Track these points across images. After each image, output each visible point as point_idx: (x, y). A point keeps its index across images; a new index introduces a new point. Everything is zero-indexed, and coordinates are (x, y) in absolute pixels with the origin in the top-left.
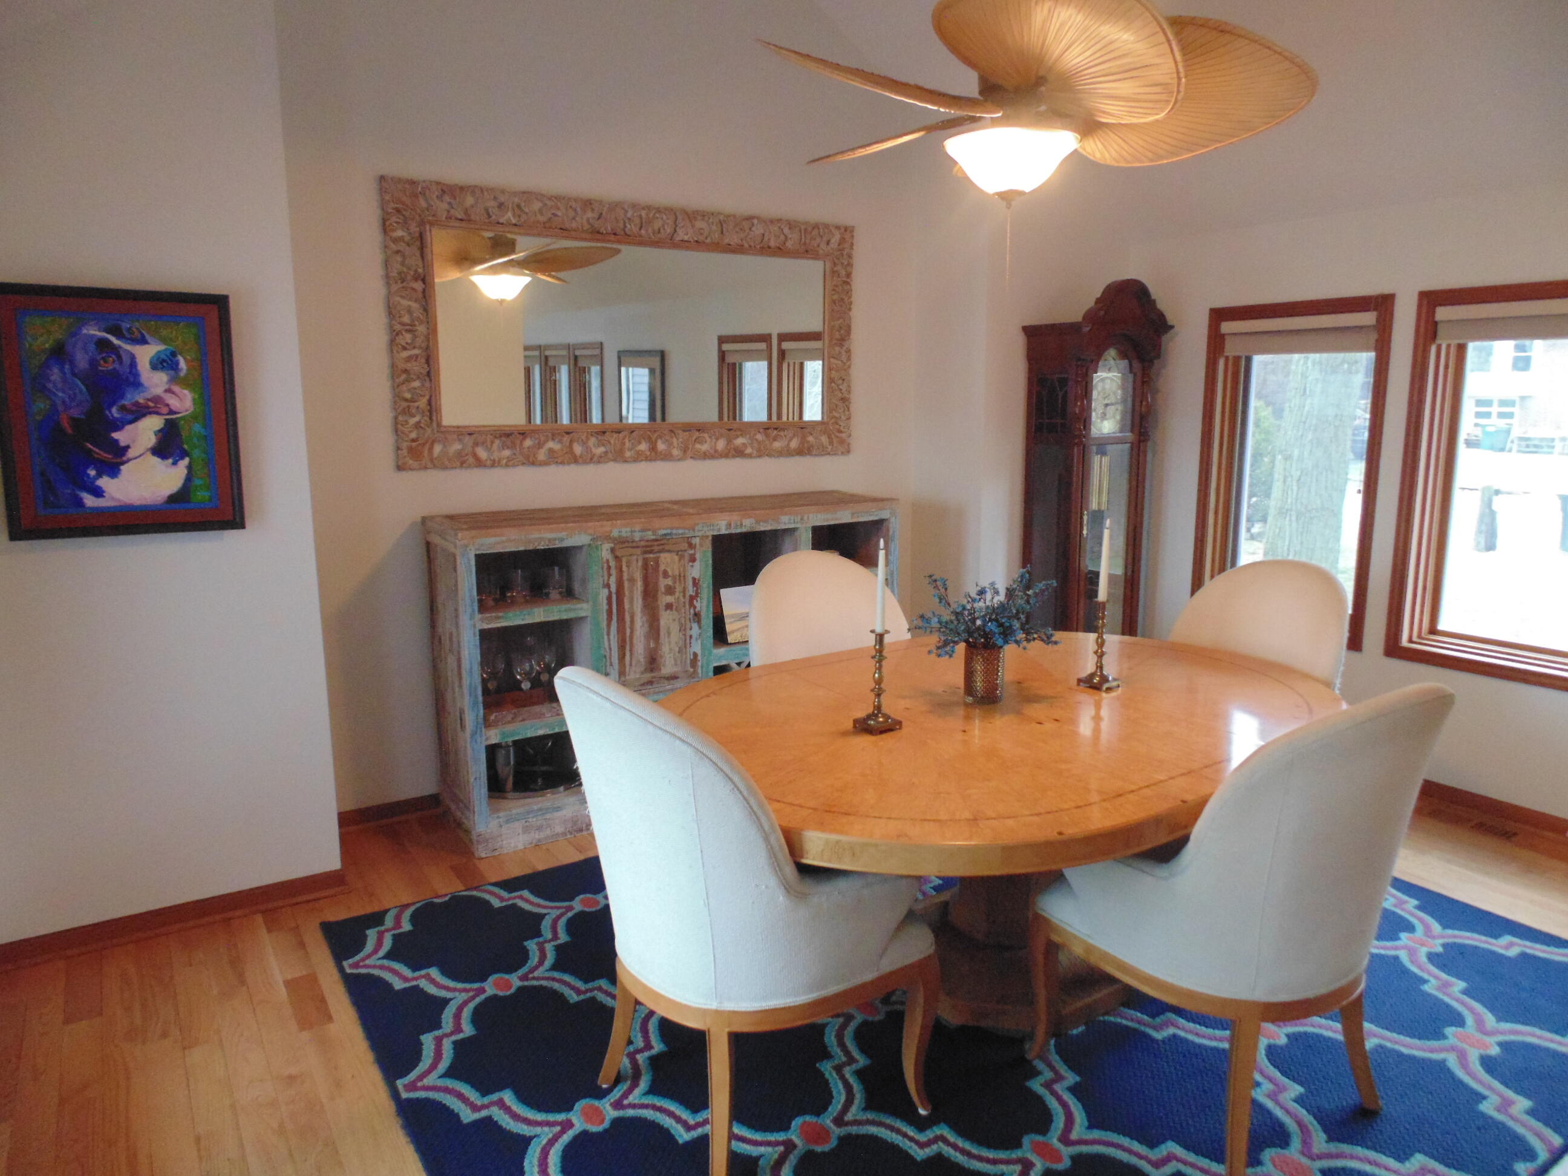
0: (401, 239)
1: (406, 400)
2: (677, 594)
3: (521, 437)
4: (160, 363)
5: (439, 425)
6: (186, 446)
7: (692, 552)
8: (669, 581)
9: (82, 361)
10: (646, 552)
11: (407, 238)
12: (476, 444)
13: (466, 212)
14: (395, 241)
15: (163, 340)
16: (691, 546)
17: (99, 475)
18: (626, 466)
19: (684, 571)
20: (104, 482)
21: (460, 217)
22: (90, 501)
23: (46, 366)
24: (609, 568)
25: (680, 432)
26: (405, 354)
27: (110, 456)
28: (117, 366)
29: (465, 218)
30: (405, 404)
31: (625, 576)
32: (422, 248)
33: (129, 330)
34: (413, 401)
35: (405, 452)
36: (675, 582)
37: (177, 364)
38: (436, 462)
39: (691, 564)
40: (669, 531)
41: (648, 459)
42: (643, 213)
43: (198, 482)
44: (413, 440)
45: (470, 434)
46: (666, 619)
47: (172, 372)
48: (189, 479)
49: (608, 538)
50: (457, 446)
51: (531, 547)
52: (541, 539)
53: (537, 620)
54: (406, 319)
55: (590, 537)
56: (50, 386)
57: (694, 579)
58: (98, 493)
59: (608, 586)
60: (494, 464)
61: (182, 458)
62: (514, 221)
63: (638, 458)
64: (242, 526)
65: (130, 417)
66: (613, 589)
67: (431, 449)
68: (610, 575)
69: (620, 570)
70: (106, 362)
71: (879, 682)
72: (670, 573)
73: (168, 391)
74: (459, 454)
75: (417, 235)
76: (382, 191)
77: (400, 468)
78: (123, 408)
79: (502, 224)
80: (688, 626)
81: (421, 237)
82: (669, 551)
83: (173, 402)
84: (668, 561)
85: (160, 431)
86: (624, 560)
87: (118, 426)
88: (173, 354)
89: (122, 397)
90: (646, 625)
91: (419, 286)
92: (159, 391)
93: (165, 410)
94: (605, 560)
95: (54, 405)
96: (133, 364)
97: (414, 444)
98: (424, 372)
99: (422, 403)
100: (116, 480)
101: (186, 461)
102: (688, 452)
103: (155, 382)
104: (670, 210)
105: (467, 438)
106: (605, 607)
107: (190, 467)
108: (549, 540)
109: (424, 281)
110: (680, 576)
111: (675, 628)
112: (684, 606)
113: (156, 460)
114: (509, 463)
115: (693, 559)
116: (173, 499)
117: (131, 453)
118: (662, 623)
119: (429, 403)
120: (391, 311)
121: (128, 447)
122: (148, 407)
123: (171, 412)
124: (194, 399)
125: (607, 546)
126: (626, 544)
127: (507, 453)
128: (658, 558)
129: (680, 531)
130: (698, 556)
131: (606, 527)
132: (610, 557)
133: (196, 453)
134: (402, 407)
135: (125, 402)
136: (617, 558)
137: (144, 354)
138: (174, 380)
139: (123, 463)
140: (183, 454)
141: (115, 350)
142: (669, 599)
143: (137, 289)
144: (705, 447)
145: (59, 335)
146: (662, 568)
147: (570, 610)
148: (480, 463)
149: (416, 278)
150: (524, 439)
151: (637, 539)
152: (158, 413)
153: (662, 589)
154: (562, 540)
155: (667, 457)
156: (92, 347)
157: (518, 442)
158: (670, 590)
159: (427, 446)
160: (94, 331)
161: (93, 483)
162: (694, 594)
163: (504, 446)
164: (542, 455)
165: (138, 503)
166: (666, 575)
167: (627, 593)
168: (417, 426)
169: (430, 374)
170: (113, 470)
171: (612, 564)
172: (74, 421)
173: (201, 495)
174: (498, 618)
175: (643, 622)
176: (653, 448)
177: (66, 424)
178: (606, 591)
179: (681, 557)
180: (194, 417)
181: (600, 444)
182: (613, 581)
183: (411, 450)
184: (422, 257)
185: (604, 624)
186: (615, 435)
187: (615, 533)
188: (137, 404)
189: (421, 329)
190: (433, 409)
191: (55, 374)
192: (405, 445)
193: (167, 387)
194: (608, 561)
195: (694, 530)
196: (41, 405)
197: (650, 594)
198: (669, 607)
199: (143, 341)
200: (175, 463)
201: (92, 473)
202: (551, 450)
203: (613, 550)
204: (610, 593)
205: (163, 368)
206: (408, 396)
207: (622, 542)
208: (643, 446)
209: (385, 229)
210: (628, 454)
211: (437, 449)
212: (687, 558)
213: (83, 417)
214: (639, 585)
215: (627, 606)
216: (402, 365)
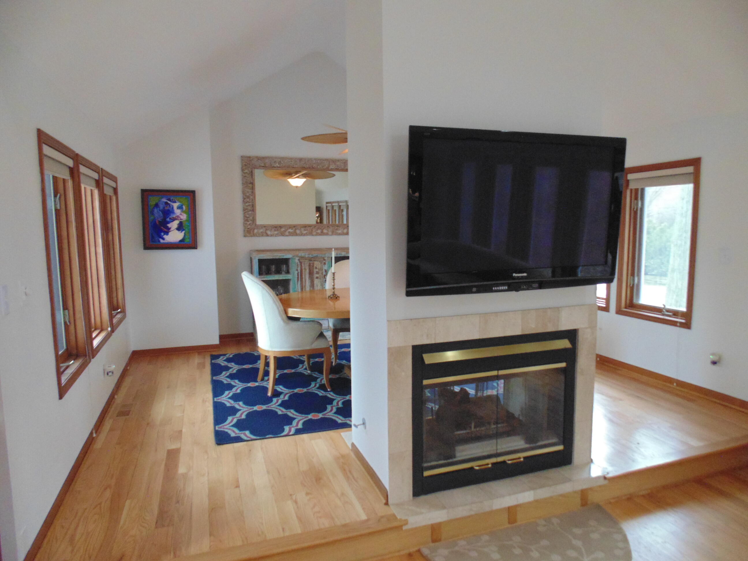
0: (246, 173)
1: (247, 217)
2: (320, 274)
3: (280, 228)
4: (179, 208)
5: (256, 224)
6: (184, 228)
7: (325, 261)
8: (317, 270)
9: (161, 207)
10: (310, 261)
11: (248, 172)
12: (266, 230)
13: (265, 164)
14: (244, 173)
15: (180, 202)
16: (324, 260)
17: (164, 234)
18: (312, 237)
19: (322, 267)
20: (165, 236)
21: (263, 166)
22: (162, 241)
23: (154, 208)
24: (298, 265)
25: (331, 227)
26: (247, 204)
27: (167, 230)
28: (169, 208)
29: (264, 166)
30: (246, 218)
31: (303, 268)
32: (252, 175)
33: (172, 199)
34: (249, 217)
35: (246, 232)
36: (319, 270)
37: (183, 207)
38: (255, 235)
39: (324, 265)
40: (317, 255)
41: (320, 235)
42: (319, 161)
43: (186, 237)
44: (248, 229)
45: (265, 227)
46: (316, 281)
47: (181, 210)
48: (185, 236)
49: (297, 256)
50: (261, 230)
51: (274, 258)
52: (278, 256)
53: (276, 279)
54: (248, 195)
55: (292, 256)
56: (154, 213)
57: (325, 270)
58: (163, 239)
59: (297, 270)
60: (271, 236)
61: (183, 231)
62: (278, 166)
63: (317, 234)
64: (196, 249)
65: (172, 220)
66: (299, 271)
67: (253, 231)
68: (298, 267)
69: (301, 266)
70: (167, 207)
71: (334, 285)
72: (318, 268)
73: (181, 214)
74: (262, 232)
75: (251, 171)
76: (242, 160)
77: (245, 236)
78: (170, 219)
79: (275, 167)
80: (324, 284)
81: (252, 172)
82: (317, 261)
83: (182, 217)
84: (317, 264)
85: (179, 224)
86: (303, 263)
87: (168, 223)
88: (182, 205)
89: (170, 215)
90: (310, 283)
91: (251, 185)
92: (178, 214)
93: (179, 219)
94: (296, 262)
95: (155, 218)
96: (173, 208)
97: (248, 230)
98: (252, 209)
99: (251, 218)
100: (168, 236)
101: (184, 232)
102: (334, 233)
103: (178, 212)
104: (327, 160)
105: (264, 228)
106: (297, 276)
107: (185, 233)
108: (280, 256)
109: (252, 184)
110: (321, 269)
111: (319, 285)
112: (322, 278)
113: (177, 231)
114: (276, 235)
115: (325, 264)
116: (181, 241)
117: (171, 229)
118: (315, 282)
119: (253, 218)
120: (244, 193)
121: (170, 228)
122: (176, 218)
123: (181, 219)
124: (186, 216)
125: (297, 258)
126: (303, 258)
127: (276, 232)
128: (314, 263)
129: (321, 255)
130: (327, 263)
131: (297, 253)
132: (298, 262)
133: (187, 230)
134: (246, 219)
135: (170, 217)
136: (301, 263)
137: (175, 205)
138: (182, 211)
139: (170, 232)
140: (184, 230)
141: (169, 204)
142: (317, 275)
143: (172, 189)
144: (340, 232)
145: (157, 201)
146: (315, 266)
147: (286, 277)
148: (267, 235)
149: (250, 183)
150: (281, 228)
151: (307, 257)
152: (178, 220)
153: (315, 272)
154: (283, 256)
155: (327, 234)
156: (164, 204)
157: (279, 230)
158: (317, 273)
159: (252, 230)
160: (164, 200)
161: (162, 237)
162: (325, 274)
163: (275, 231)
164: (287, 233)
165: (172, 242)
166: (316, 268)
167: (304, 273)
168: (250, 224)
169: (253, 210)
170: (167, 233)
171: (299, 264)
172: (159, 221)
173: (187, 241)
174: (264, 277)
175: (309, 282)
176: (322, 232)
177: (158, 223)
178: (297, 272)
179: (321, 263)
180: (186, 220)
181: (305, 230)
182: (299, 269)
183: (247, 231)
184: (252, 177)
185: (296, 281)
186: (309, 227)
187: (300, 255)
188: (173, 217)
189: (251, 197)
190: (254, 220)
191: (156, 210)
192: (247, 229)
193: (180, 213)
194: (297, 263)
195: (325, 255)
196: (152, 218)
197: (311, 273)
198: (317, 278)
199: (175, 202)
200: (181, 232)
201: (162, 234)
202: (289, 232)
203: (299, 260)
204: (298, 273)
205: (180, 209)
206: (248, 216)
207: (302, 257)
208: (319, 231)
209: (243, 170)
210: (314, 233)
211: (256, 231)
212: (323, 263)
213: (161, 221)
214: (308, 271)
215: (303, 277)
216: (246, 207)
